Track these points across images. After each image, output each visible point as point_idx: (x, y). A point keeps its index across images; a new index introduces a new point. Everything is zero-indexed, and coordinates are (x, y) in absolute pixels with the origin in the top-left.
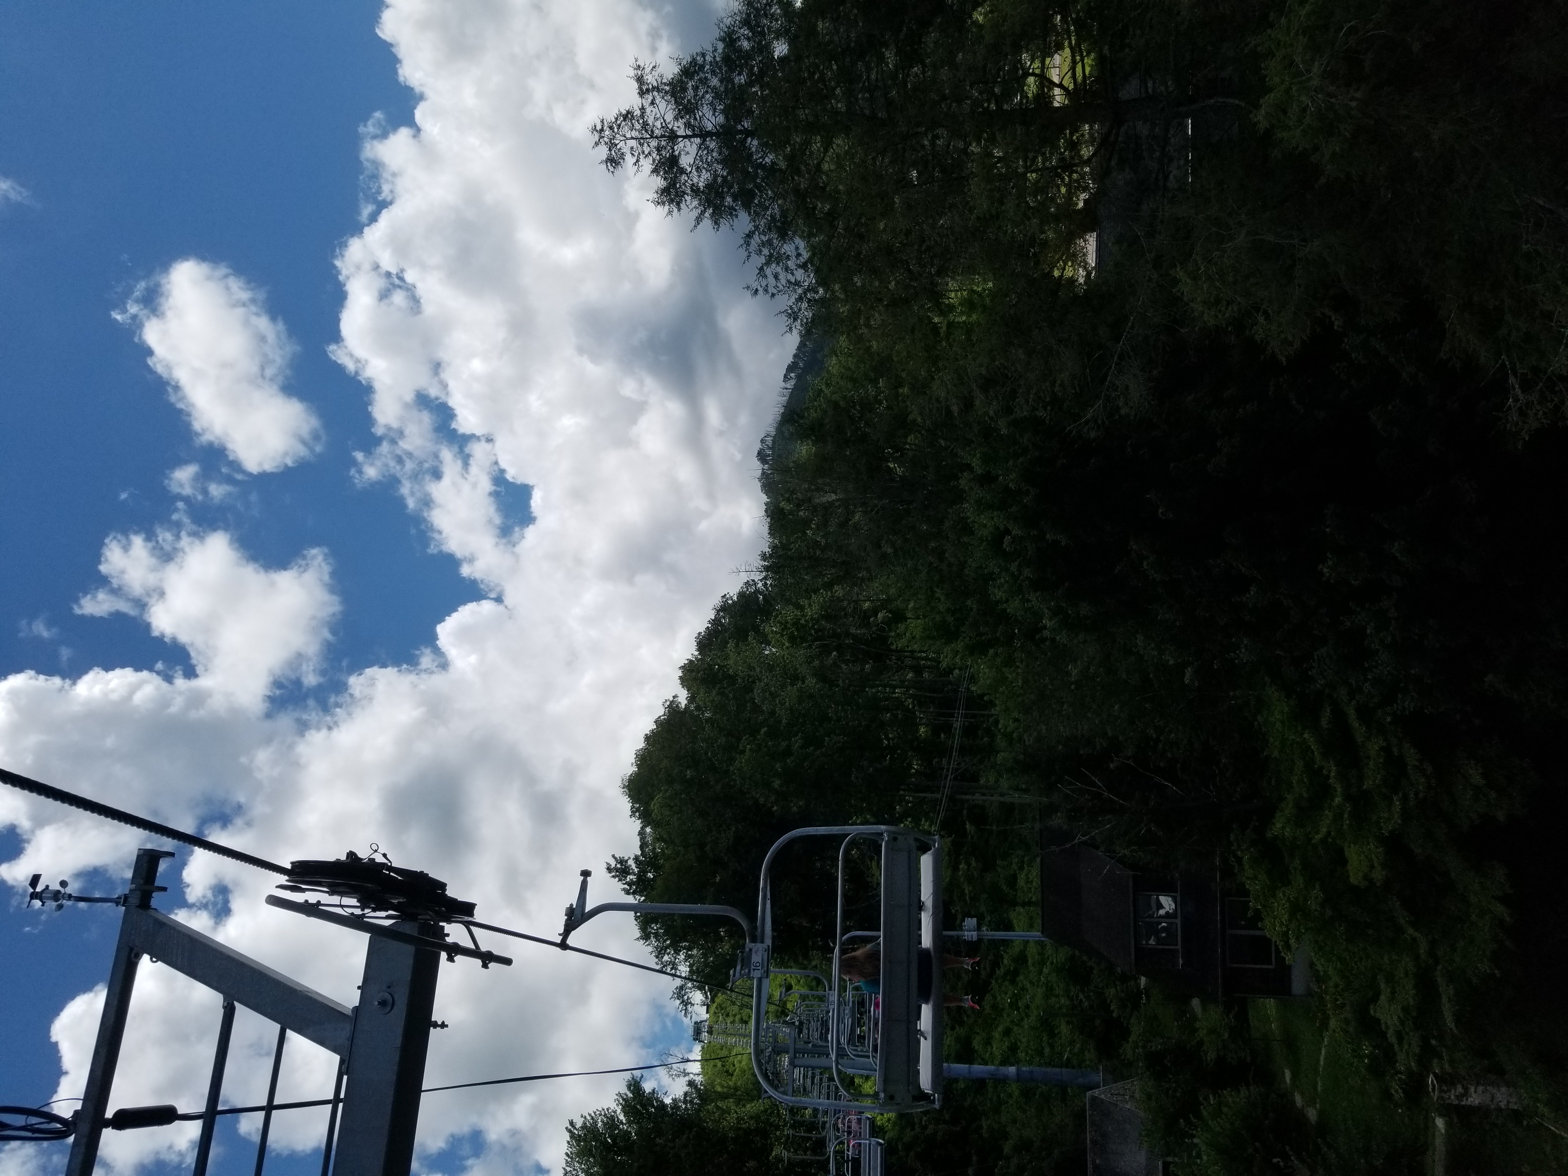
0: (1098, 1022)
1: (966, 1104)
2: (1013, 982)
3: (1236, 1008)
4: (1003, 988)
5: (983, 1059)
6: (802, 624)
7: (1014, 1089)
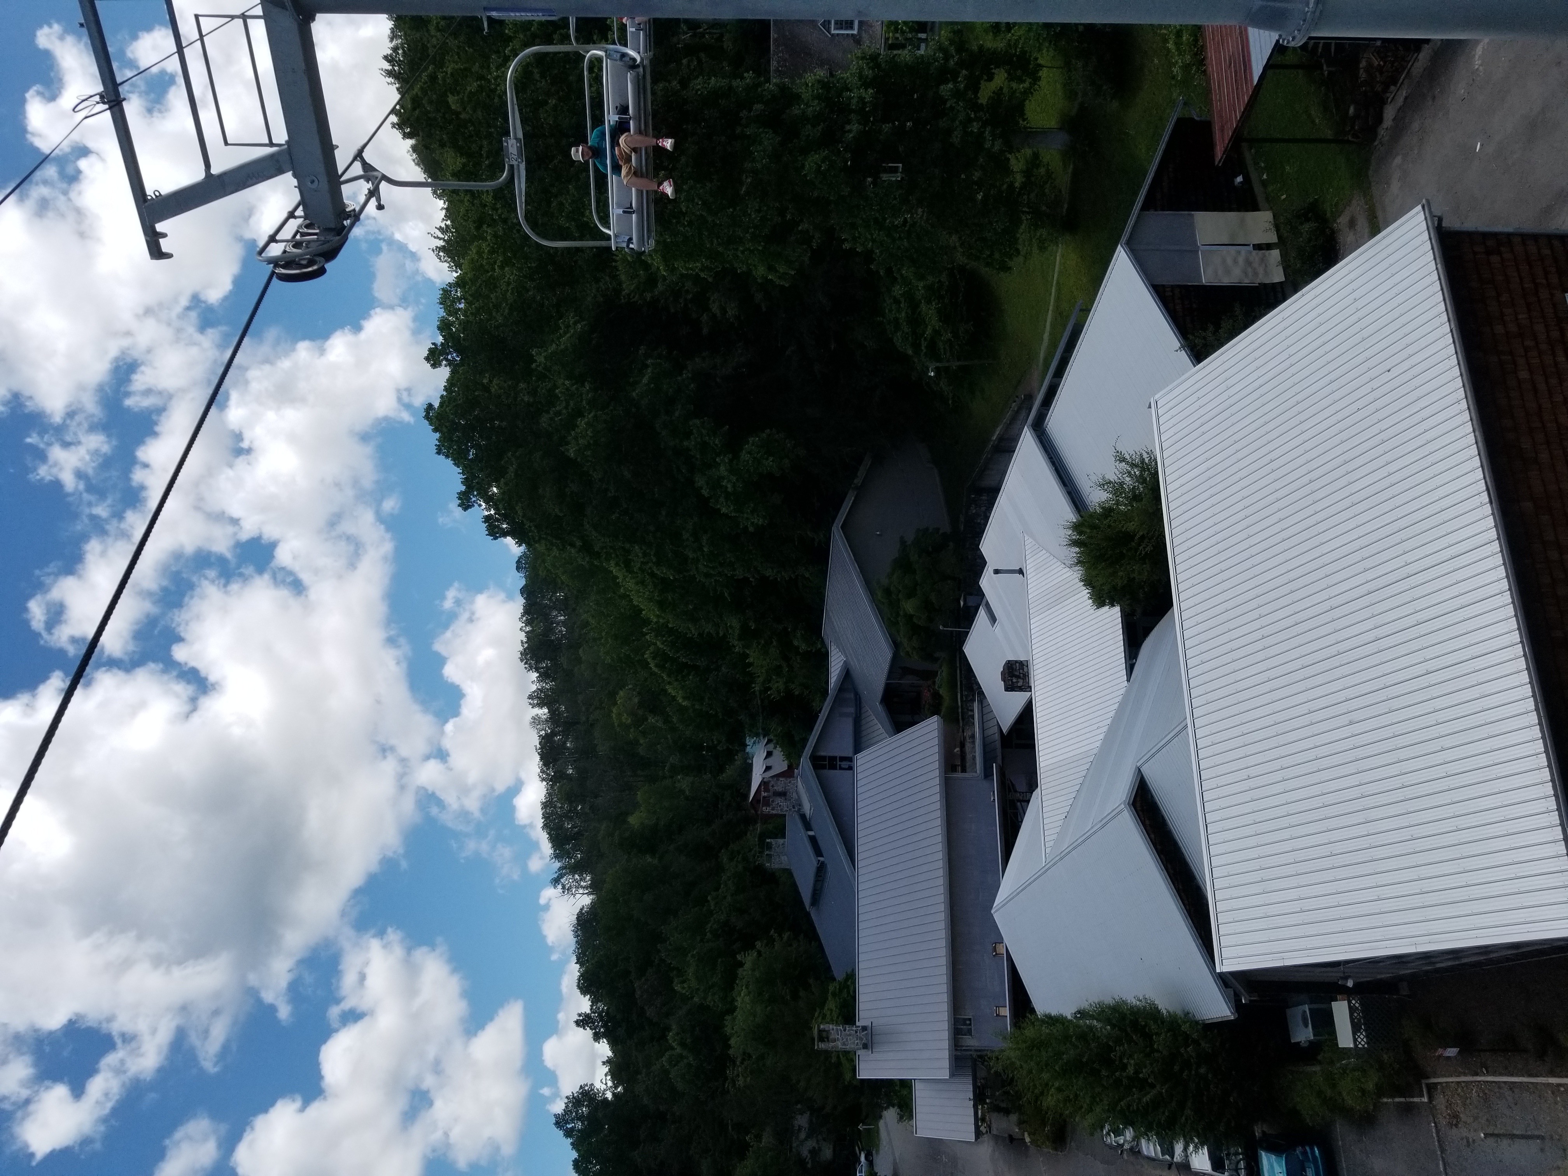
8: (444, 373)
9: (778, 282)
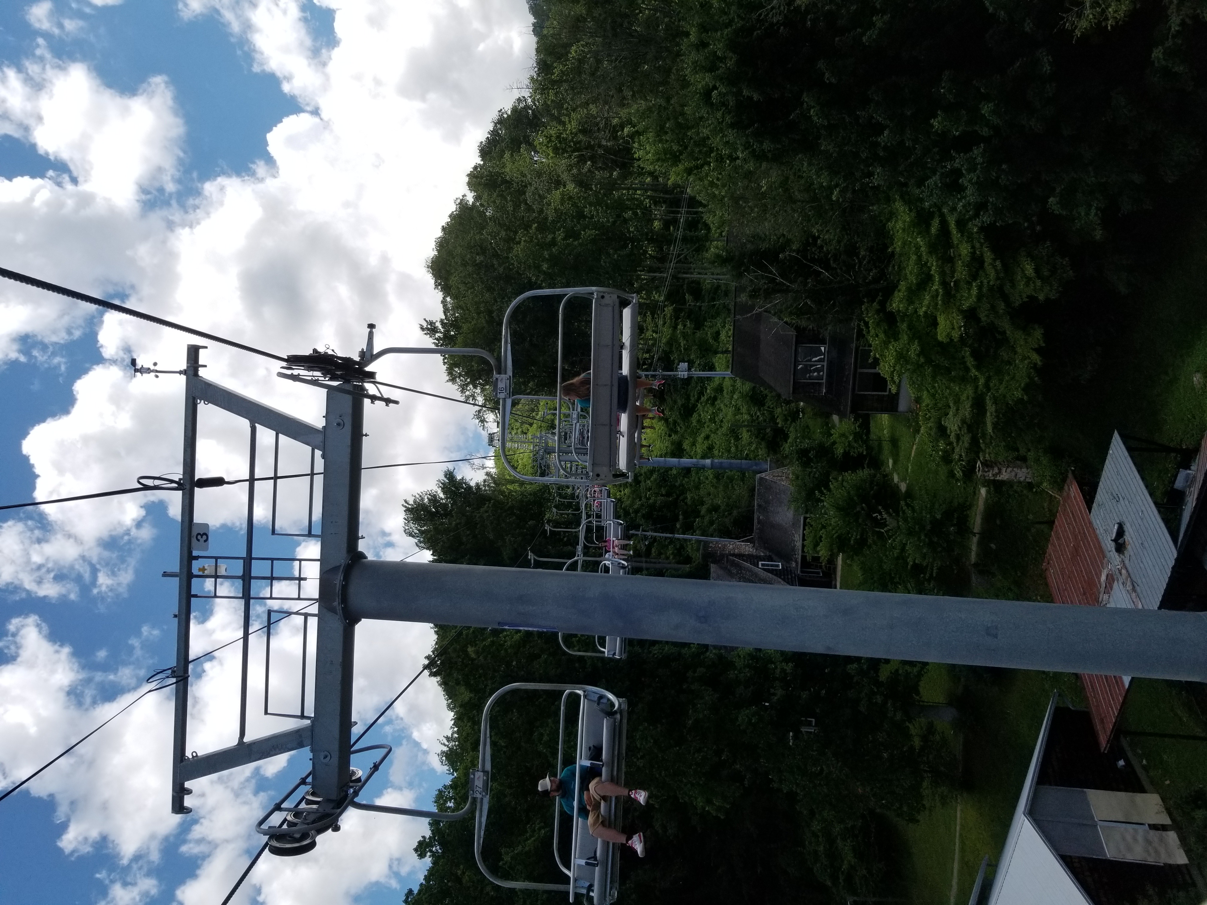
0: (768, 430)
1: (677, 484)
2: (713, 404)
3: (861, 420)
4: (706, 409)
5: (690, 456)
6: (563, 138)
7: (710, 474)
8: (428, 861)
9: (714, 813)
